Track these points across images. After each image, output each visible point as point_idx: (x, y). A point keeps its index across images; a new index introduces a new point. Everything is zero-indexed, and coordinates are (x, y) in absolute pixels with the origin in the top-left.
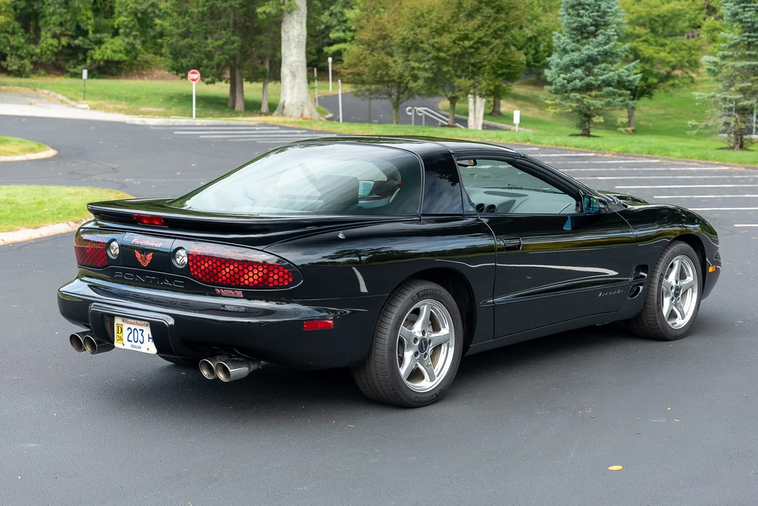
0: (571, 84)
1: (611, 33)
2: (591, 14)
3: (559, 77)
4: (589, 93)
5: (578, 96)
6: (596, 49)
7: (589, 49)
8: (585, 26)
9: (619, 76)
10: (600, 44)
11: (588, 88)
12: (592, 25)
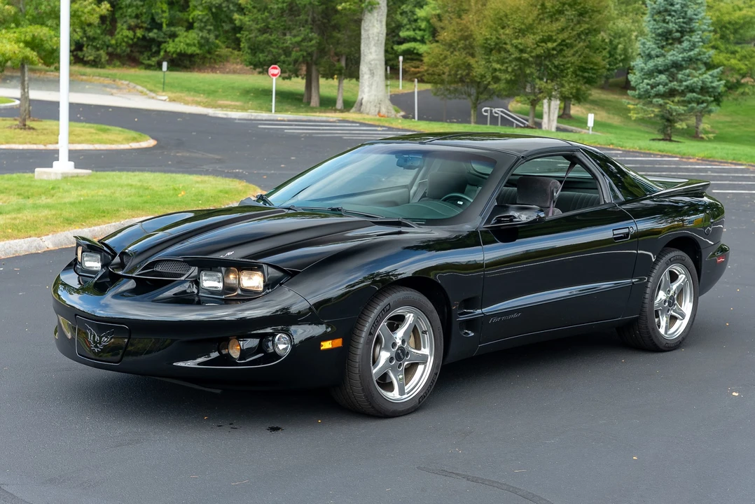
0: (655, 89)
1: (697, 40)
2: (677, 21)
3: (643, 82)
4: (672, 99)
5: (661, 101)
6: (681, 55)
7: (674, 55)
8: (670, 32)
9: (703, 82)
10: (685, 50)
11: (672, 93)
12: (677, 31)
